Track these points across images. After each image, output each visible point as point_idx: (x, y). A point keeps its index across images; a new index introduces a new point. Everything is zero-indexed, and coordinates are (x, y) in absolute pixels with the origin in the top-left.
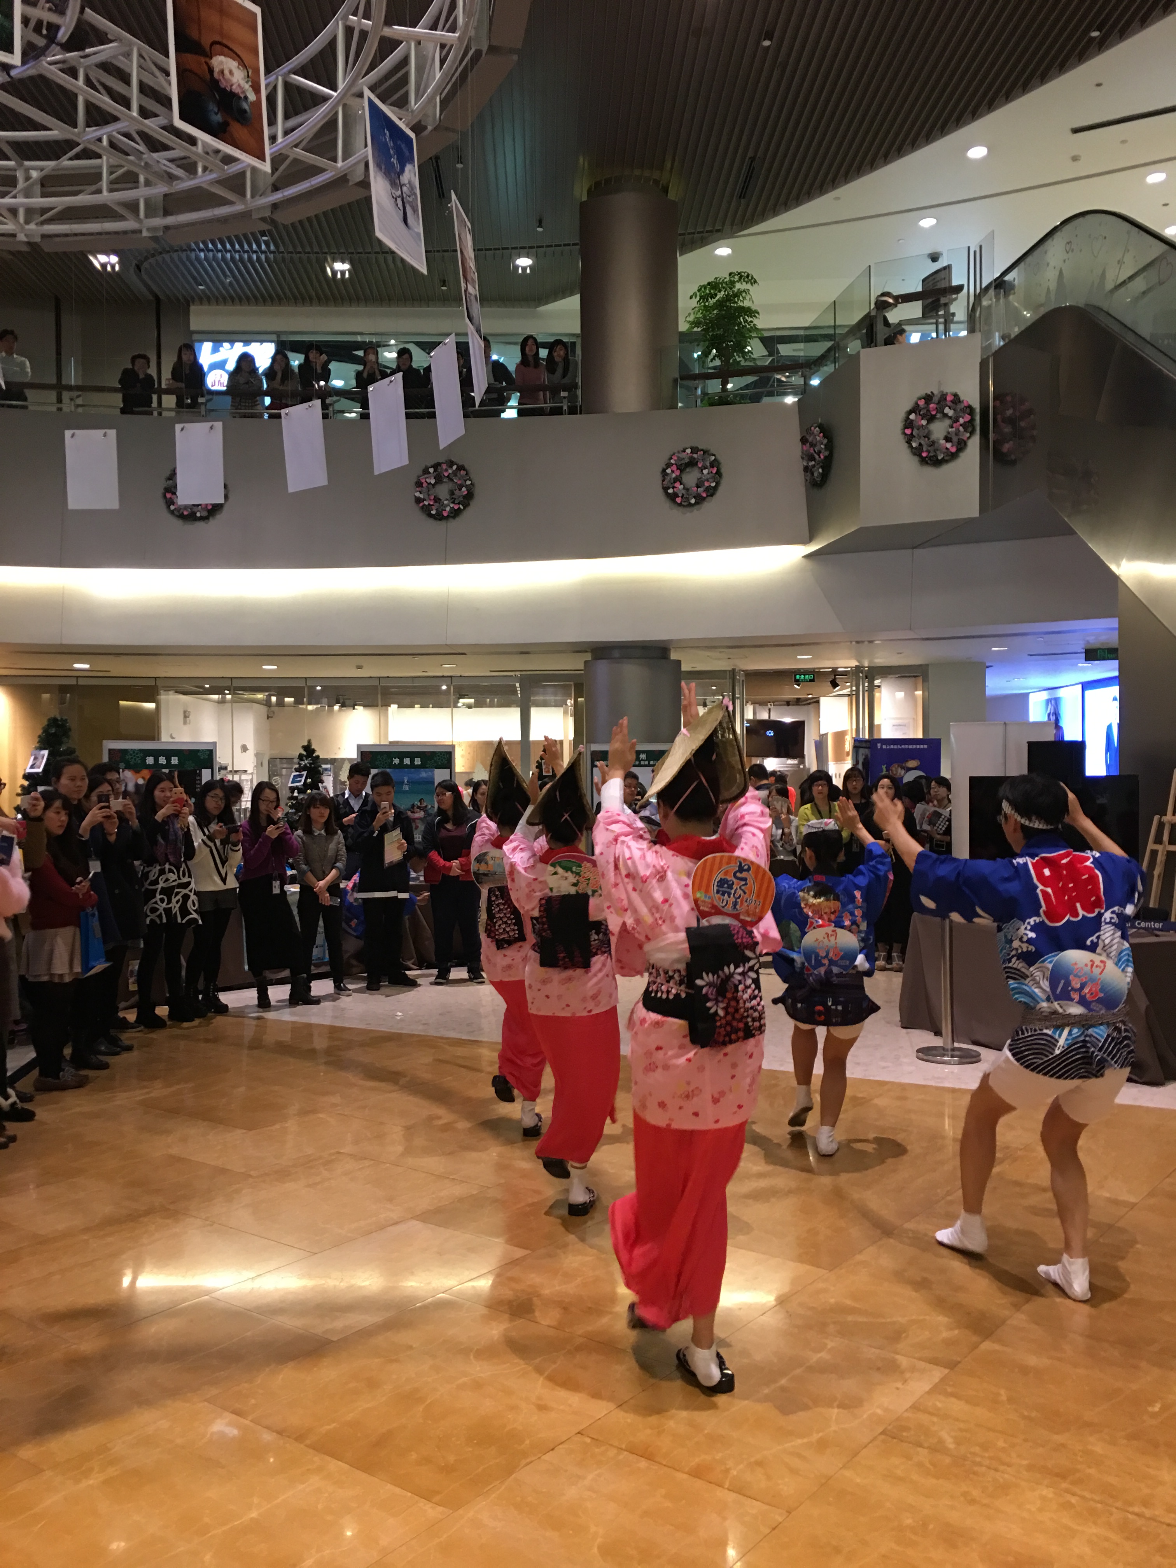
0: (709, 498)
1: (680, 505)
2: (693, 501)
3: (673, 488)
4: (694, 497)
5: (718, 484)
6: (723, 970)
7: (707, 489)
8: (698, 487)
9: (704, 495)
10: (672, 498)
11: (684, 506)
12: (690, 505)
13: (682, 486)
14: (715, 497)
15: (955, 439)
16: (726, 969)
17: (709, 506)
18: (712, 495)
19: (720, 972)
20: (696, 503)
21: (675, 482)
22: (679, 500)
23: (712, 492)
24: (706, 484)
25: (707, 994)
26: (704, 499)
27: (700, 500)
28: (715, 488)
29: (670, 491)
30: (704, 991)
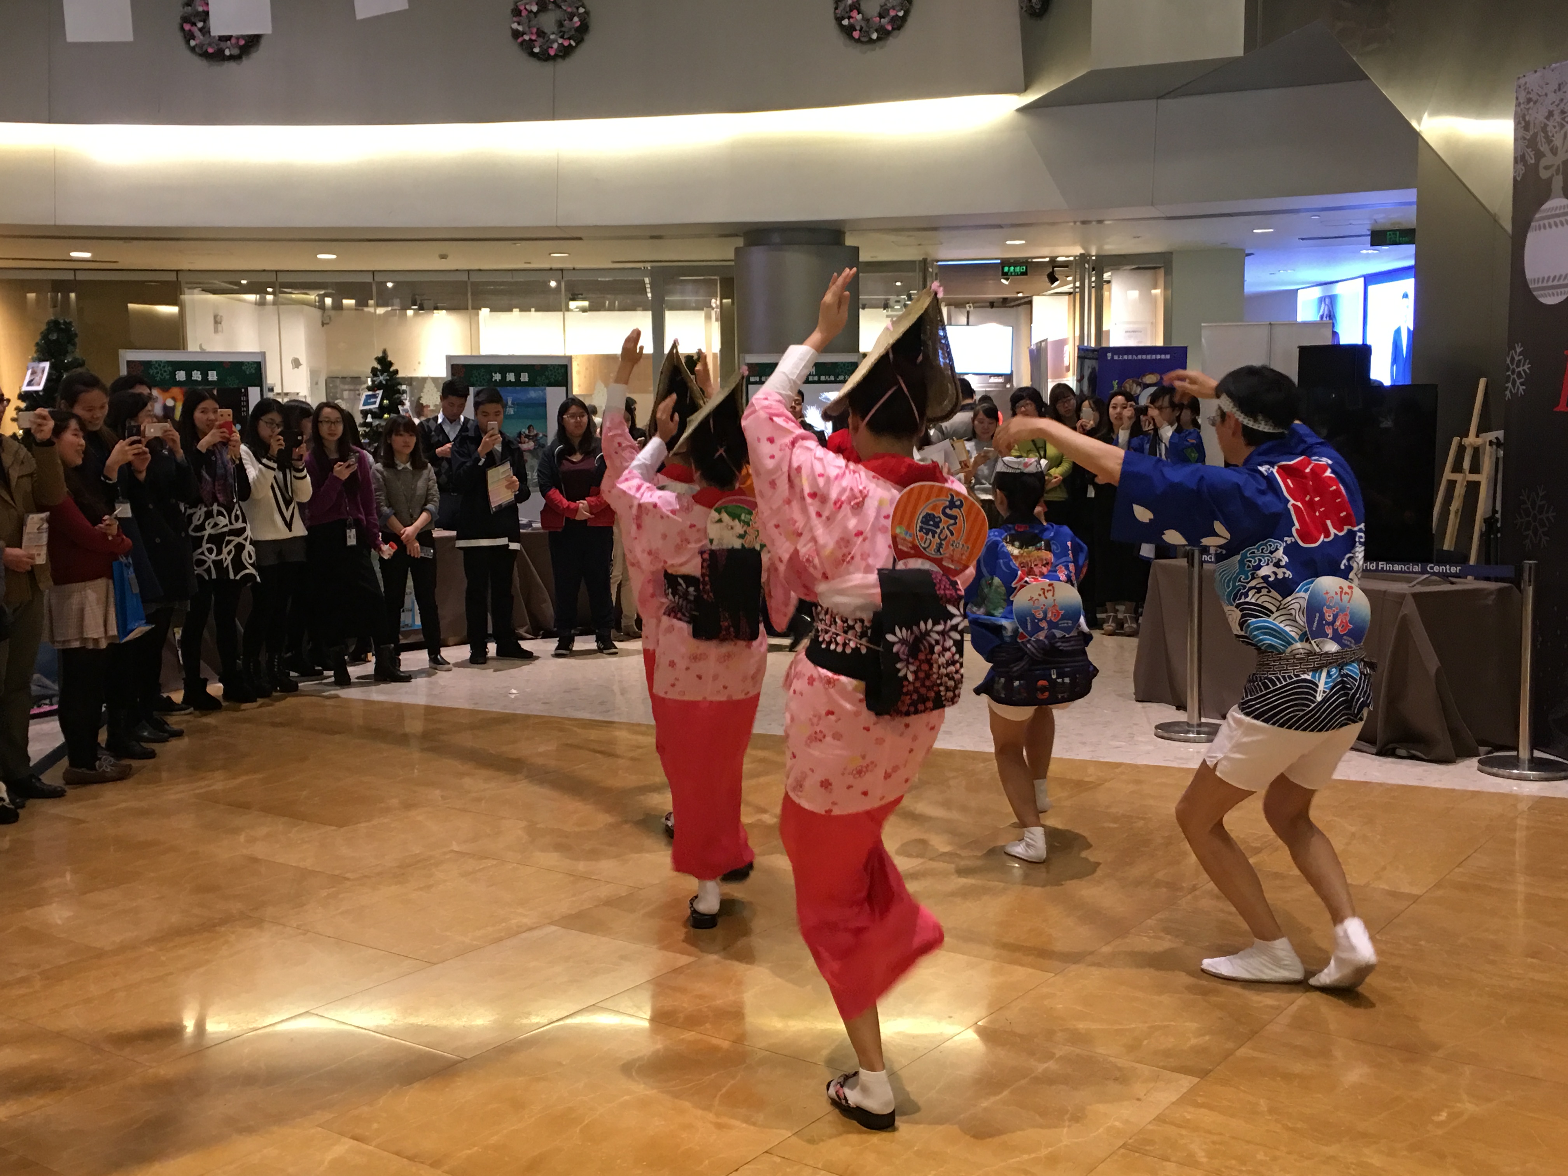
0: (896, 32)
1: (858, 41)
2: (875, 36)
3: (849, 18)
4: (877, 31)
5: (907, 13)
6: (918, 626)
7: (894, 20)
8: (881, 16)
9: (889, 28)
10: (848, 31)
11: (862, 42)
12: (871, 41)
13: (859, 17)
14: (902, 30)
16: (922, 624)
17: (895, 42)
18: (899, 28)
19: (915, 628)
20: (879, 39)
21: (851, 11)
22: (856, 34)
23: (899, 24)
24: (892, 13)
25: (897, 653)
26: (888, 33)
27: (884, 34)
28: (904, 19)
29: (845, 22)
30: (895, 649)
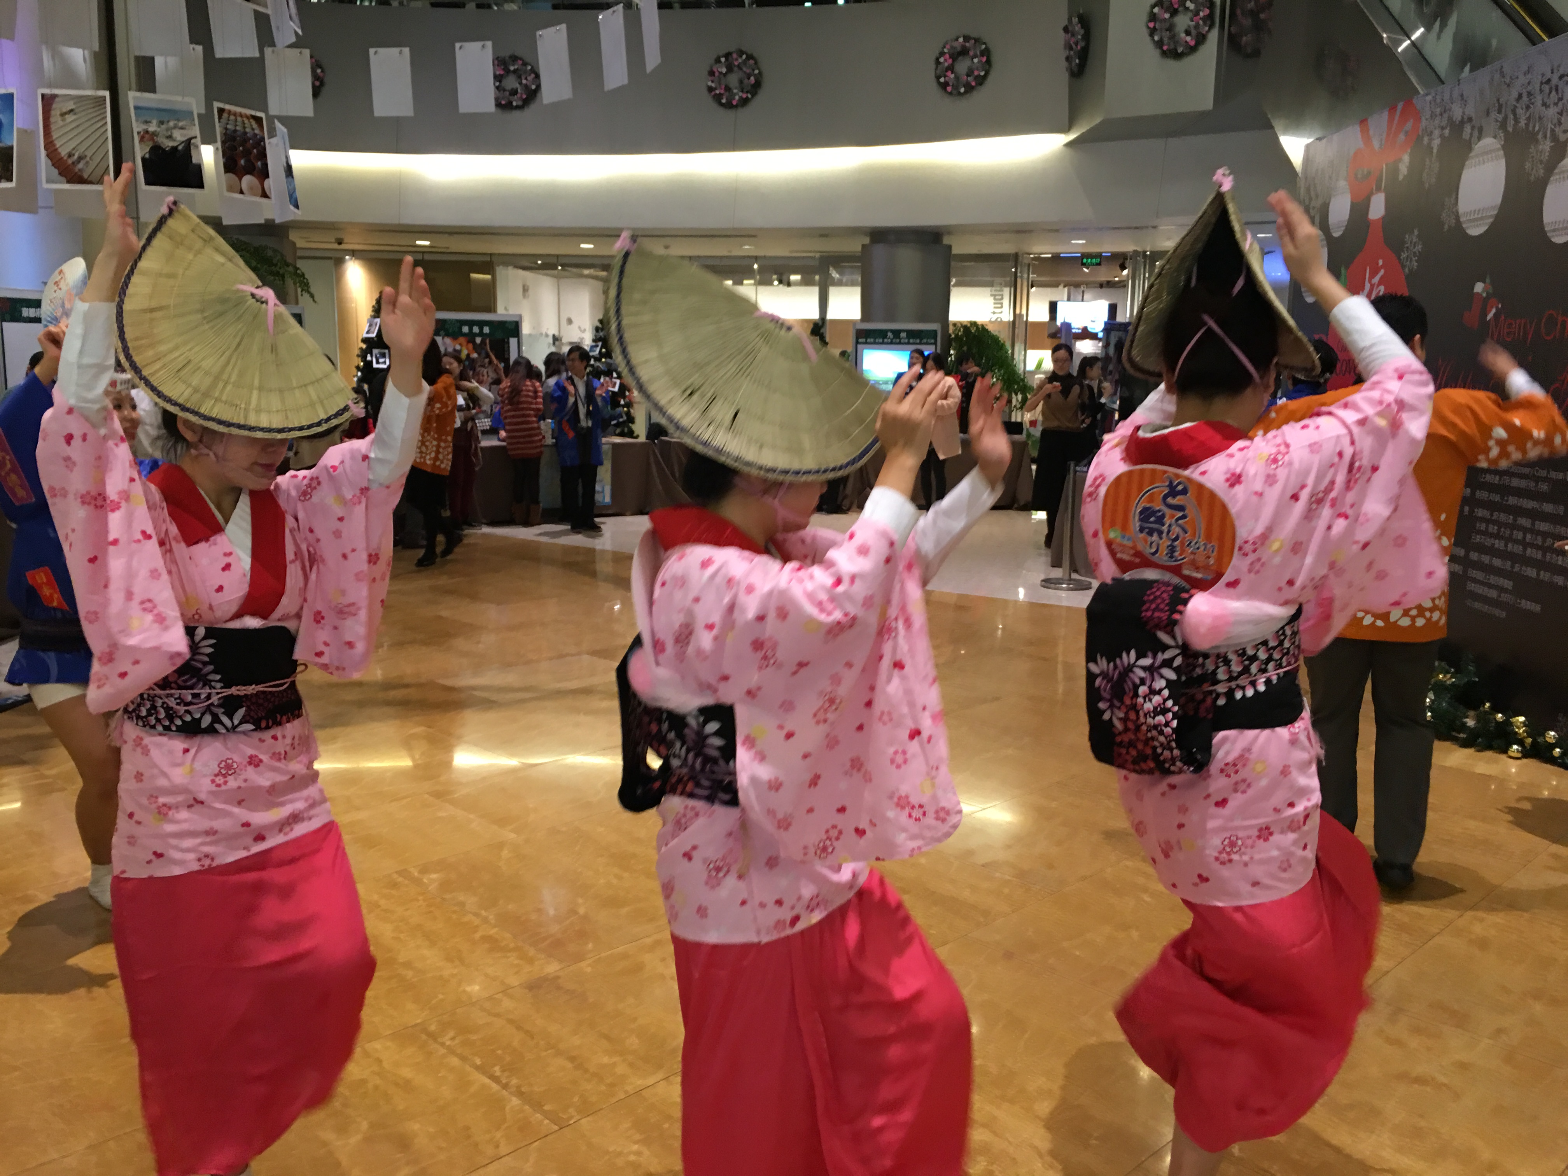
0: (979, 87)
1: (951, 94)
2: (962, 90)
3: (945, 76)
4: (964, 86)
5: (987, 73)
7: (977, 78)
8: (968, 75)
9: (973, 84)
10: (944, 86)
11: (954, 95)
12: (960, 94)
13: (952, 76)
14: (983, 86)
15: (1194, 32)
17: (979, 95)
18: (981, 84)
20: (966, 92)
21: (946, 71)
22: (949, 89)
23: (981, 81)
24: (976, 73)
26: (973, 88)
27: (969, 89)
28: (985, 76)
29: (942, 80)
